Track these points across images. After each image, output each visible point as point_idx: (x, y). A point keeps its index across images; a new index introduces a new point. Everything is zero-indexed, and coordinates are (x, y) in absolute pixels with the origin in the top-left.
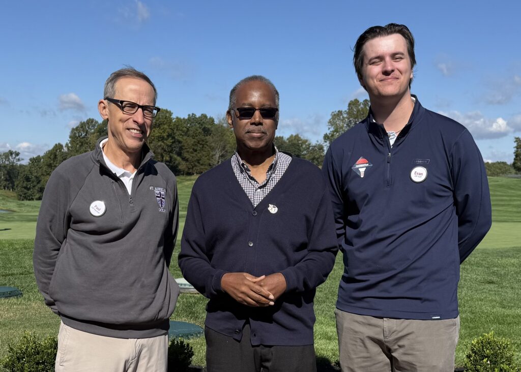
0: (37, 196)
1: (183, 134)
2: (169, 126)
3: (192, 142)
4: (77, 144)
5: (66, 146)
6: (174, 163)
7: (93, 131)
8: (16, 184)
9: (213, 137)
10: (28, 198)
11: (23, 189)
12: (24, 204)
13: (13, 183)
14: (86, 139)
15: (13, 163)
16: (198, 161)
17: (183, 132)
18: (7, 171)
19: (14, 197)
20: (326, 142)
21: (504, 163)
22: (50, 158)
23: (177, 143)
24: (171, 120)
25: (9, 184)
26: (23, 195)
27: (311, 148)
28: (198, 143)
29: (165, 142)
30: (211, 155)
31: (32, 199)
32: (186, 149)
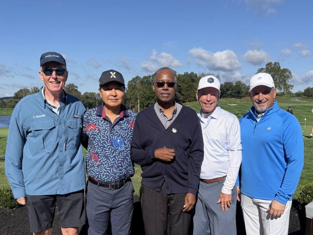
1: (181, 82)
3: (186, 86)
4: (131, 89)
7: (138, 82)
14: (135, 86)
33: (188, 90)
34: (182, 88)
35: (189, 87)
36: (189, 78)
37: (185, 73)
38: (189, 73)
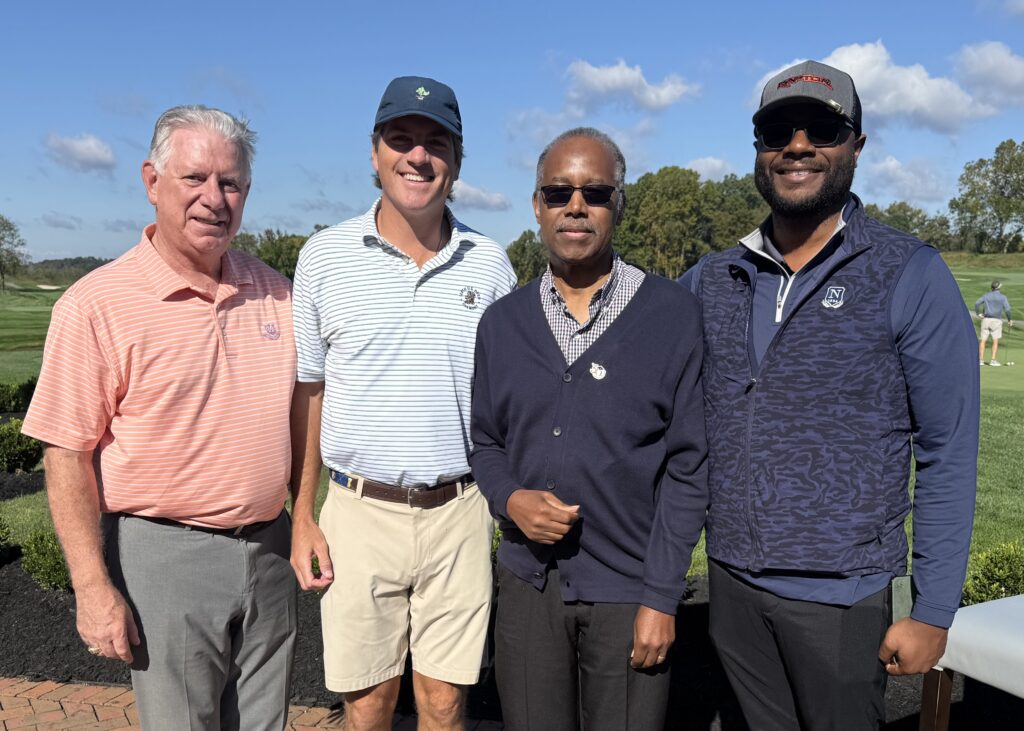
2: (693, 195)
3: (729, 220)
17: (716, 204)
20: (953, 213)
23: (705, 222)
24: (697, 186)
27: (926, 223)
29: (686, 220)
32: (718, 230)
33: (733, 233)
34: (715, 226)
35: (739, 224)
36: (740, 193)
37: (726, 177)
38: (739, 178)
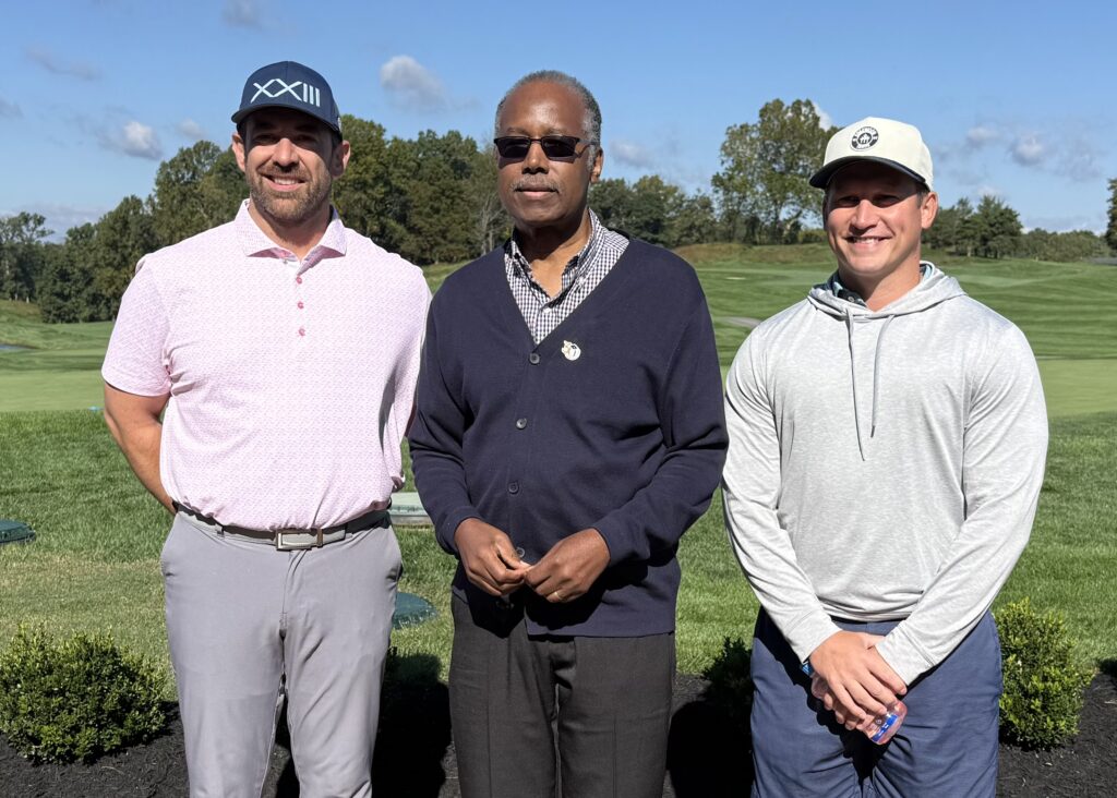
0: (87, 312)
1: (408, 174)
2: (377, 157)
3: (429, 193)
4: (174, 198)
5: (147, 203)
6: (391, 238)
7: (208, 168)
8: (37, 286)
9: (474, 181)
10: (67, 317)
11: (54, 298)
12: (56, 332)
13: (30, 284)
14: (192, 186)
15: (31, 240)
16: (443, 234)
17: (410, 170)
18: (18, 258)
19: (35, 315)
20: (717, 192)
21: (1088, 234)
22: (113, 228)
23: (396, 195)
24: (383, 143)
25: (21, 287)
26: (54, 312)
27: (685, 205)
28: (443, 193)
29: (369, 191)
30: (470, 220)
31: (75, 320)
32: (415, 207)
33: (437, 211)
34: (412, 201)
35: (443, 198)
36: (441, 157)
37: (421, 133)
38: (440, 137)
